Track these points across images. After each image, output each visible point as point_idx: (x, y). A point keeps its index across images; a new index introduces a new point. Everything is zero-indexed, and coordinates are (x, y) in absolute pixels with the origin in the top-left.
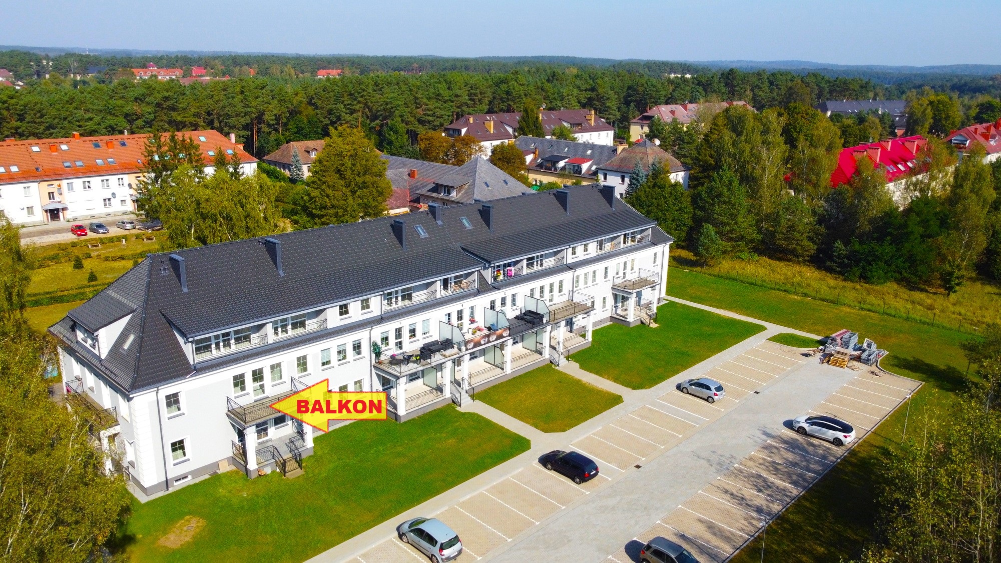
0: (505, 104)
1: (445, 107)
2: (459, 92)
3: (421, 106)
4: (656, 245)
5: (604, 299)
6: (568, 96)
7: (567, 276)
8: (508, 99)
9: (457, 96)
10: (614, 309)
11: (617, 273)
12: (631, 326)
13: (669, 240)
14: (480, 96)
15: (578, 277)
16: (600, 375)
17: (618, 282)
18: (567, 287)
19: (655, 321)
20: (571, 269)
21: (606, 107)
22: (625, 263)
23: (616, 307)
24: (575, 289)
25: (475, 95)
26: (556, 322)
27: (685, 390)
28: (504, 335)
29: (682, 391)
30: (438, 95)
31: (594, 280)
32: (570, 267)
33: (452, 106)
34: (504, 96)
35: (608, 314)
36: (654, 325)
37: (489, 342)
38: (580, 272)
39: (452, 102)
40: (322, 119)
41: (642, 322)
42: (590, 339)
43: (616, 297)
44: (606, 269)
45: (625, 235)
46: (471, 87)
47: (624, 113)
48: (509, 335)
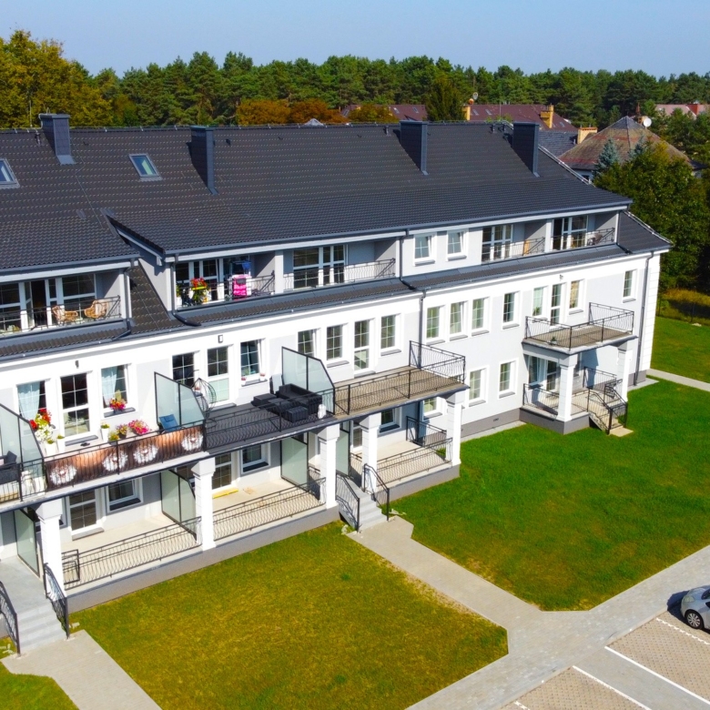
0: (419, 97)
1: (324, 98)
2: (346, 76)
3: (287, 96)
4: (628, 252)
5: (505, 367)
6: (516, 88)
7: (405, 309)
8: (423, 90)
9: (343, 81)
10: (529, 392)
11: (537, 311)
12: (567, 431)
13: (660, 244)
14: (381, 86)
15: (434, 312)
16: (461, 559)
17: (541, 329)
18: (405, 333)
19: (624, 421)
20: (413, 289)
21: (574, 109)
22: (556, 289)
23: (536, 388)
24: (425, 341)
25: (374, 83)
26: (353, 415)
27: (692, 618)
28: (187, 445)
29: (684, 619)
30: (314, 79)
31: (478, 323)
32: (410, 286)
33: (334, 96)
34: (417, 85)
35: (515, 403)
36: (620, 431)
37: (132, 464)
38: (441, 299)
39: (337, 89)
40: (145, 117)
41: (592, 424)
42: (456, 461)
43: (533, 364)
44: (509, 298)
45: (557, 223)
46: (368, 72)
47: (603, 119)
48: (204, 447)
